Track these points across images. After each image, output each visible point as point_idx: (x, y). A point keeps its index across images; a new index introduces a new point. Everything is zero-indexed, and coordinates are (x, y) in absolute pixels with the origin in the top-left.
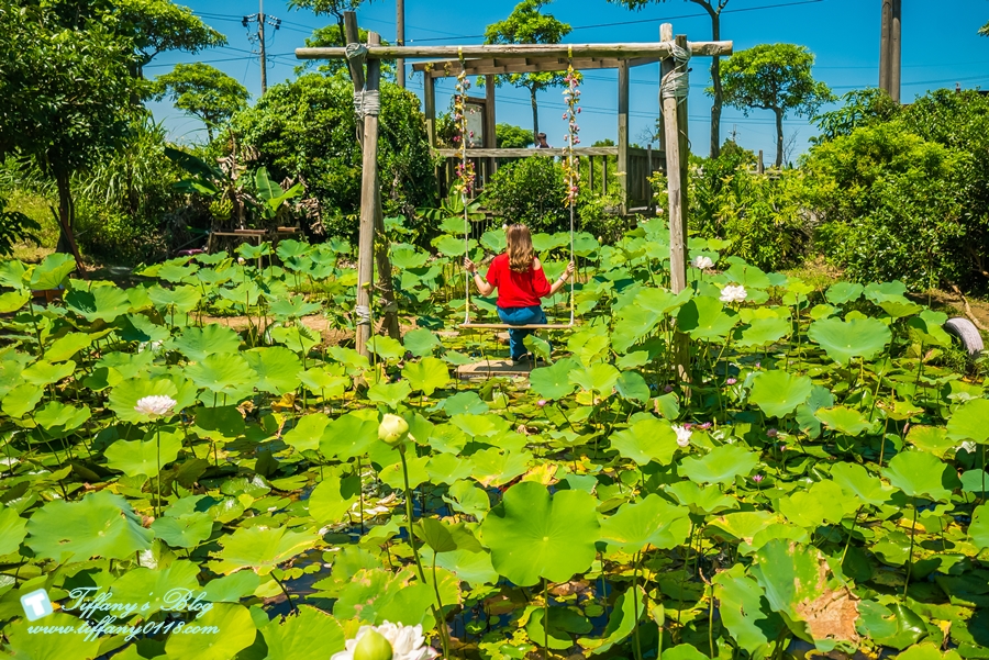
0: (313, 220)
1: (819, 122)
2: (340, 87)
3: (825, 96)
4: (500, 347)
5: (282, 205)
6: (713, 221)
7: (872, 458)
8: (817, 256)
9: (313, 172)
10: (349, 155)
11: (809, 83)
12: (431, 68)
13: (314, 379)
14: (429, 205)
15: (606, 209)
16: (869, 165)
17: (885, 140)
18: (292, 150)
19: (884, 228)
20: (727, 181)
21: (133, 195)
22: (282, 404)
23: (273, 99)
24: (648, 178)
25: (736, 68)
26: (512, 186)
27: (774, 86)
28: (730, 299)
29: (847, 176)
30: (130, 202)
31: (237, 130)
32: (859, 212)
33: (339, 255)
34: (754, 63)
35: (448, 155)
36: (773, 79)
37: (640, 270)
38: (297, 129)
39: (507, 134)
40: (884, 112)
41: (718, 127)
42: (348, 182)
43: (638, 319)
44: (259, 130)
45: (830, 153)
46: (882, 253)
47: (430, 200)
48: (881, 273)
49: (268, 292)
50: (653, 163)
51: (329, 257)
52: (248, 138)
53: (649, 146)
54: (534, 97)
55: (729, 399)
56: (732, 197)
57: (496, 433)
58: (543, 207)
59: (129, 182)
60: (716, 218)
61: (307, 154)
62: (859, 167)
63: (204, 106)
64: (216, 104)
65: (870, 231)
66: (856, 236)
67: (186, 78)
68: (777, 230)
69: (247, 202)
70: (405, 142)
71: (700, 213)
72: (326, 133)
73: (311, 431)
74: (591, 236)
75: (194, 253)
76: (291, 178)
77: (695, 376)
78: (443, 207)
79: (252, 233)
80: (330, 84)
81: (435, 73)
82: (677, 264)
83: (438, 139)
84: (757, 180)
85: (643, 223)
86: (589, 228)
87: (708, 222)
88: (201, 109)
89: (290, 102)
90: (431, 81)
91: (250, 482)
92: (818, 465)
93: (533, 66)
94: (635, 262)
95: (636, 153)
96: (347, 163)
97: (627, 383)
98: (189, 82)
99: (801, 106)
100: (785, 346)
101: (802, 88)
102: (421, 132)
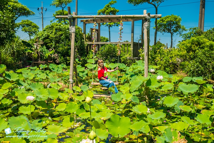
0: (56, 59)
1: (182, 36)
2: (63, 26)
3: (184, 29)
4: (102, 91)
5: (49, 55)
6: (154, 61)
7: (193, 119)
8: (180, 71)
9: (56, 47)
10: (65, 43)
11: (180, 26)
12: (85, 21)
13: (61, 96)
14: (84, 56)
15: (128, 58)
16: (195, 47)
17: (199, 40)
18: (51, 42)
19: (198, 63)
20: (158, 51)
21: (14, 52)
22: (54, 101)
23: (47, 29)
24: (139, 50)
25: (161, 22)
26: (104, 52)
27: (171, 27)
28: (159, 79)
29: (189, 50)
30: (13, 54)
31: (38, 37)
32: (192, 59)
33: (63, 68)
34: (166, 20)
35: (89, 43)
36: (171, 25)
37: (136, 73)
38: (53, 36)
39: (102, 39)
40: (199, 33)
41: (156, 37)
42: (65, 50)
43: (136, 84)
44: (43, 37)
45: (185, 44)
46: (197, 69)
47: (84, 55)
48: (196, 75)
49: (48, 76)
50: (140, 46)
51: (61, 68)
52: (41, 38)
53: (139, 42)
54: (109, 29)
55: (158, 104)
56: (159, 55)
57: (104, 108)
58: (112, 57)
59: (13, 49)
60: (155, 61)
61: (55, 43)
62: (192, 48)
63: (28, 30)
64: (31, 30)
65: (194, 64)
66: (190, 65)
67: (24, 23)
68: (170, 64)
69: (41, 54)
70: (78, 40)
71: (151, 59)
72: (60, 38)
73: (62, 107)
74: (124, 64)
75: (29, 67)
76: (51, 49)
77: (150, 99)
78: (88, 57)
79: (42, 62)
80: (60, 25)
81: (86, 23)
82: (146, 70)
83: (86, 39)
84: (166, 51)
85: (137, 61)
86: (123, 62)
87: (153, 62)
88: (28, 31)
89: (51, 30)
90: (85, 24)
91: (48, 118)
92: (179, 119)
93: (110, 21)
94: (135, 71)
95: (135, 44)
96: (64, 45)
97: (134, 99)
98: (25, 25)
99: (177, 32)
100: (172, 93)
101: (178, 27)
102: (82, 37)
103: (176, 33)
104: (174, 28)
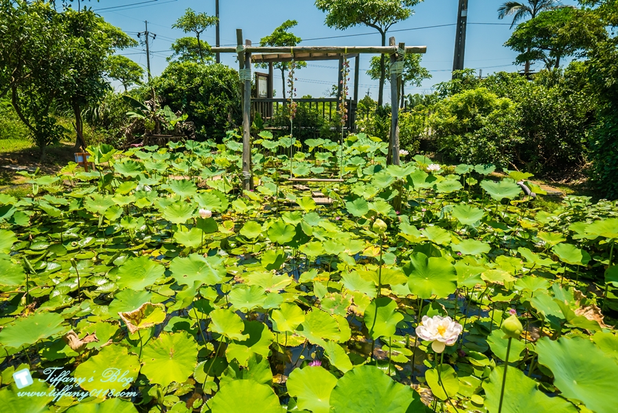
0: (191, 131)
5: (177, 124)
11: (418, 69)
18: (180, 97)
33: (212, 148)
52: (159, 91)
62: (469, 109)
69: (161, 122)
75: (139, 146)
76: (180, 111)
82: (396, 154)
103: (411, 82)
104: (408, 72)
